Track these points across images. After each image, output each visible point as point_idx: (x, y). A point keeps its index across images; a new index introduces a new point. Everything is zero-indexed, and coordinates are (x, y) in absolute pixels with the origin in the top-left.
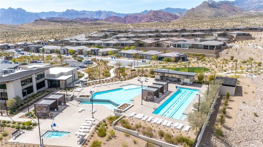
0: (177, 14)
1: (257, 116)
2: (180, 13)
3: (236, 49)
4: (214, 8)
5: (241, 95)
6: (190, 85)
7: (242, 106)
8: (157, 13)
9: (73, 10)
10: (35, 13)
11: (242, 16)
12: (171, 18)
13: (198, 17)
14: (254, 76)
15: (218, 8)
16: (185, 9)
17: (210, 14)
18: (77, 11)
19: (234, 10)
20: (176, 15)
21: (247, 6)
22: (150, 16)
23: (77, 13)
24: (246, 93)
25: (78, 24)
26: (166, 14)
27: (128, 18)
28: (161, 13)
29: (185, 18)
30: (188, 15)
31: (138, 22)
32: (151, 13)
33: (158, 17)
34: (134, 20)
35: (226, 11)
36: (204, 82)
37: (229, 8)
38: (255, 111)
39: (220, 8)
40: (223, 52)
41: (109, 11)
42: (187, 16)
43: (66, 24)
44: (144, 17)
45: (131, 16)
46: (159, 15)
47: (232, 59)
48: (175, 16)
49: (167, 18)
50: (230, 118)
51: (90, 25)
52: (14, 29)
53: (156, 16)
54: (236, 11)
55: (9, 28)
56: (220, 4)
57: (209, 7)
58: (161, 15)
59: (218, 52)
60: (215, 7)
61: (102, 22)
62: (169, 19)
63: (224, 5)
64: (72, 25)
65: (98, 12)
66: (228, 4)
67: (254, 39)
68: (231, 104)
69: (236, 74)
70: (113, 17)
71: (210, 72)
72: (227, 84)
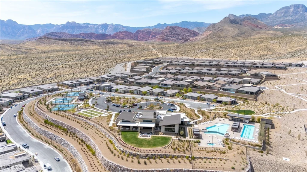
0: (195, 29)
1: (281, 138)
2: (198, 28)
3: (268, 94)
4: (236, 24)
5: (274, 128)
6: (248, 123)
7: (275, 134)
8: (174, 29)
9: (75, 23)
10: (28, 26)
11: (267, 36)
12: (189, 34)
13: (222, 37)
14: (280, 117)
15: (240, 25)
16: (203, 22)
17: (233, 32)
18: (79, 24)
19: (258, 26)
20: (195, 31)
21: (272, 21)
22: (166, 33)
23: (79, 26)
24: (276, 127)
25: (89, 43)
26: (184, 30)
27: (140, 33)
28: (178, 29)
29: (207, 39)
31: (152, 37)
32: (167, 29)
33: (175, 33)
34: (147, 36)
35: (249, 29)
36: (255, 121)
37: (252, 24)
38: (281, 136)
39: (242, 24)
40: (259, 96)
41: (116, 24)
42: (210, 37)
43: (76, 43)
44: (158, 32)
45: (143, 31)
46: (175, 31)
47: (266, 104)
48: (193, 32)
49: (185, 35)
50: (271, 138)
51: (103, 44)
52: (21, 50)
53: (172, 32)
54: (260, 28)
55: (15, 49)
56: (242, 19)
57: (231, 24)
58: (178, 31)
59: (256, 97)
60: (238, 23)
61: (116, 41)
62: (186, 36)
63: (246, 21)
64: (83, 44)
65: (104, 25)
66: (251, 20)
67: (280, 79)
68: (270, 133)
69: (271, 116)
70: (123, 32)
71: (255, 114)
72: (267, 123)
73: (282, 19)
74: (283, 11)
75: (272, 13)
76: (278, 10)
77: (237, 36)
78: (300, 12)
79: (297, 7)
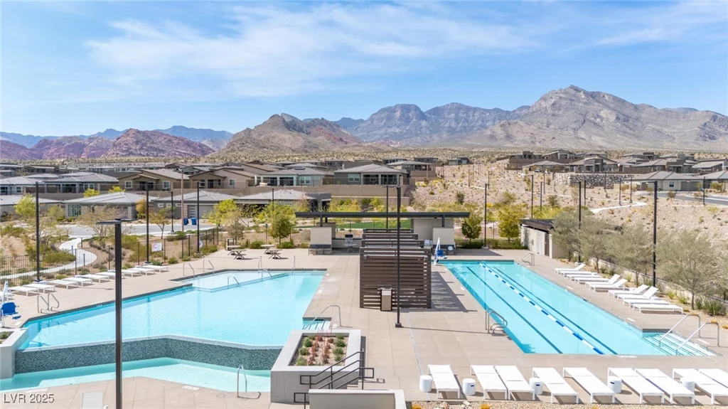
0: (205, 143)
2: (212, 141)
8: (149, 138)
12: (189, 151)
15: (307, 134)
16: (224, 132)
17: (292, 143)
19: (341, 140)
20: (205, 146)
21: (365, 133)
22: (126, 144)
26: (175, 141)
28: (160, 139)
30: (239, 142)
32: (128, 135)
33: (151, 147)
34: (72, 156)
35: (326, 141)
37: (331, 134)
39: (310, 133)
42: (238, 146)
44: (105, 146)
45: (59, 143)
46: (153, 143)
48: (200, 146)
49: (179, 152)
53: (144, 145)
54: (346, 143)
56: (310, 123)
57: (286, 130)
58: (160, 142)
60: (300, 130)
62: (183, 155)
63: (318, 126)
66: (328, 126)
67: (441, 178)
73: (383, 131)
74: (383, 116)
75: (365, 119)
76: (375, 114)
77: (303, 150)
78: (412, 119)
79: (406, 108)
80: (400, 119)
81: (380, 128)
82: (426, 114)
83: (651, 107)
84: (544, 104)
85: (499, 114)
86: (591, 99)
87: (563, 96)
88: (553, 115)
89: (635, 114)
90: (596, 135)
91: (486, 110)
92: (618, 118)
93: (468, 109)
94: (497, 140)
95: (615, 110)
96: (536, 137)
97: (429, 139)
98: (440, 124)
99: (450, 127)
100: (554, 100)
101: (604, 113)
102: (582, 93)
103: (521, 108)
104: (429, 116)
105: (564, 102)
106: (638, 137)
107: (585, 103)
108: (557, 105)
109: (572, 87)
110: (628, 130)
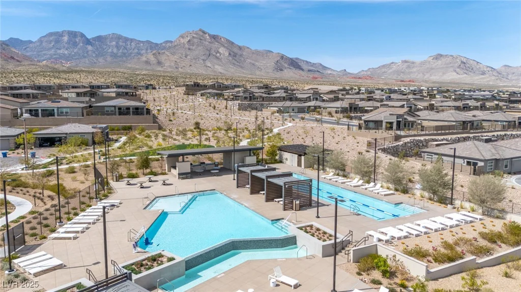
19: (13, 58)
21: (35, 53)
54: (18, 61)
73: (52, 52)
75: (34, 41)
76: (43, 37)
78: (79, 44)
79: (73, 34)
80: (68, 43)
81: (50, 49)
82: (91, 41)
83: (248, 48)
84: (182, 41)
85: (151, 46)
86: (213, 40)
87: (195, 36)
88: (189, 49)
89: (239, 52)
90: (218, 65)
91: (140, 41)
92: (230, 54)
93: (126, 40)
94: (151, 65)
95: (228, 49)
96: (179, 64)
97: (95, 61)
98: (104, 49)
99: (112, 52)
100: (189, 38)
101: (222, 50)
102: (207, 35)
103: (167, 42)
104: (94, 42)
105: (196, 40)
106: (242, 67)
107: (210, 42)
108: (191, 42)
109: (200, 30)
110: (236, 63)
